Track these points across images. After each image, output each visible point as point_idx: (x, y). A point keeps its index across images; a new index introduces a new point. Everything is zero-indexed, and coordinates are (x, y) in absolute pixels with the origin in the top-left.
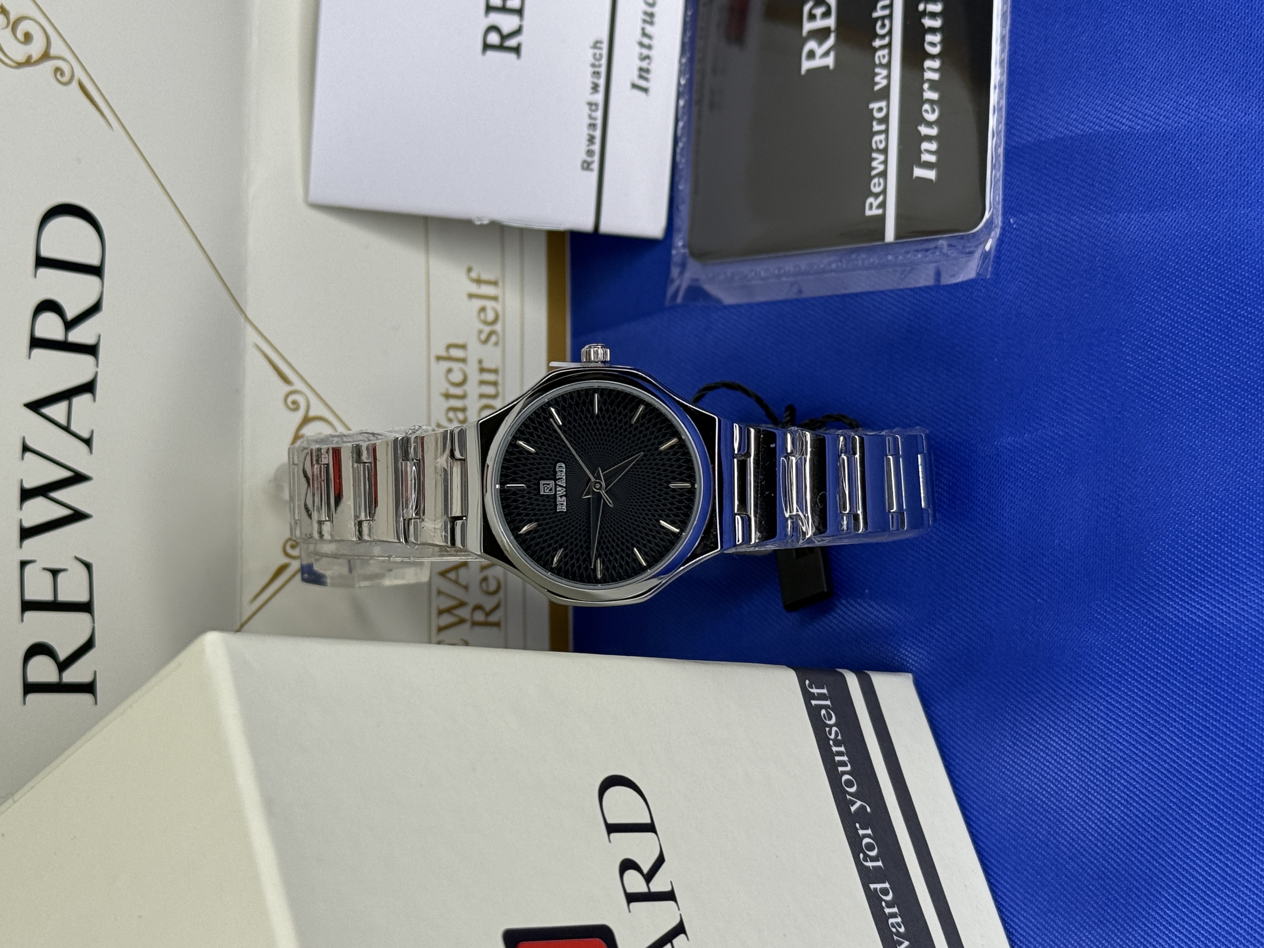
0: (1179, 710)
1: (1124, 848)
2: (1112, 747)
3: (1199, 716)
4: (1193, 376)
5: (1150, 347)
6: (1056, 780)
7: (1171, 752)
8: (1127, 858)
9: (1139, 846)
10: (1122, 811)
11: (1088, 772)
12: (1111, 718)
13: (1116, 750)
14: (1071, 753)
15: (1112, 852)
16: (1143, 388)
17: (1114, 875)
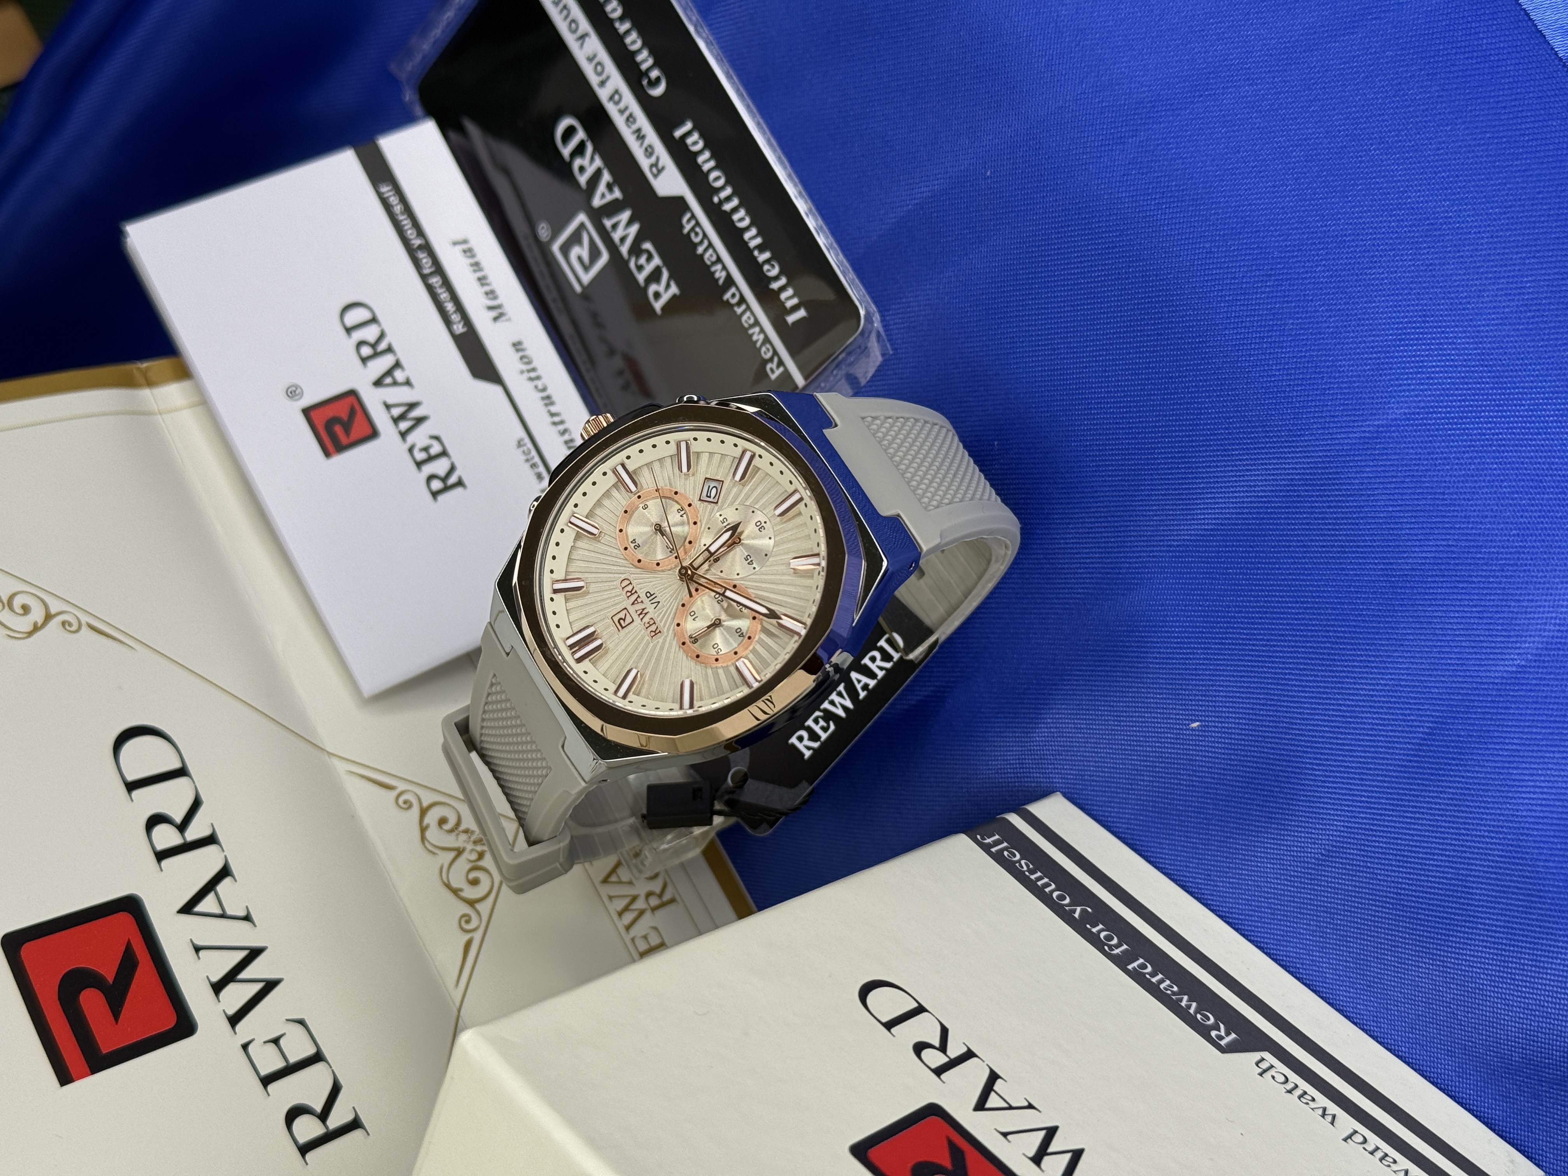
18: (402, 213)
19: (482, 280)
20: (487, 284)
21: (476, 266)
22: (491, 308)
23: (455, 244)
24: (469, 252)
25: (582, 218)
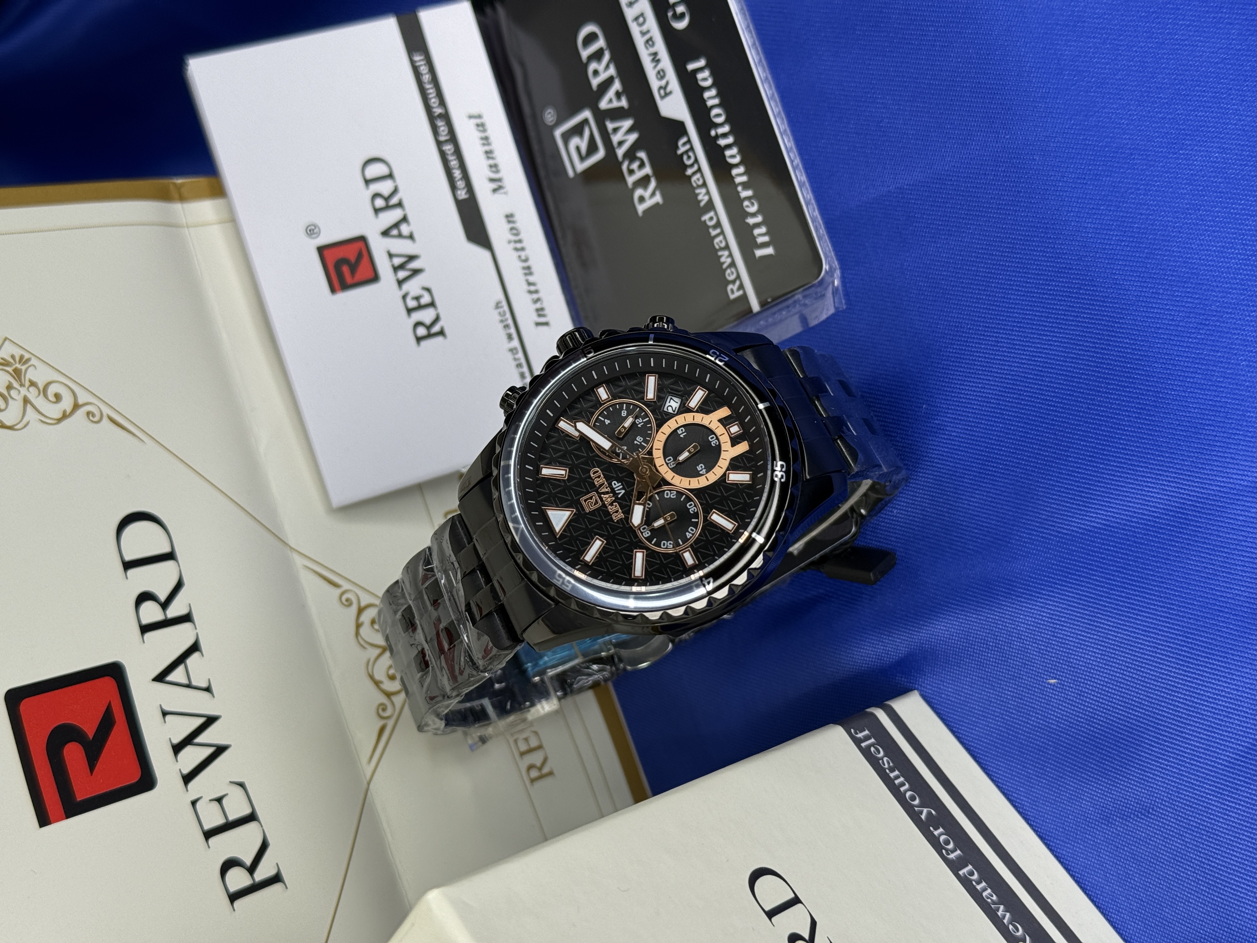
18: (429, 83)
19: (489, 154)
20: (493, 158)
21: (486, 140)
22: (492, 180)
23: (471, 117)
24: (481, 127)
25: (587, 114)
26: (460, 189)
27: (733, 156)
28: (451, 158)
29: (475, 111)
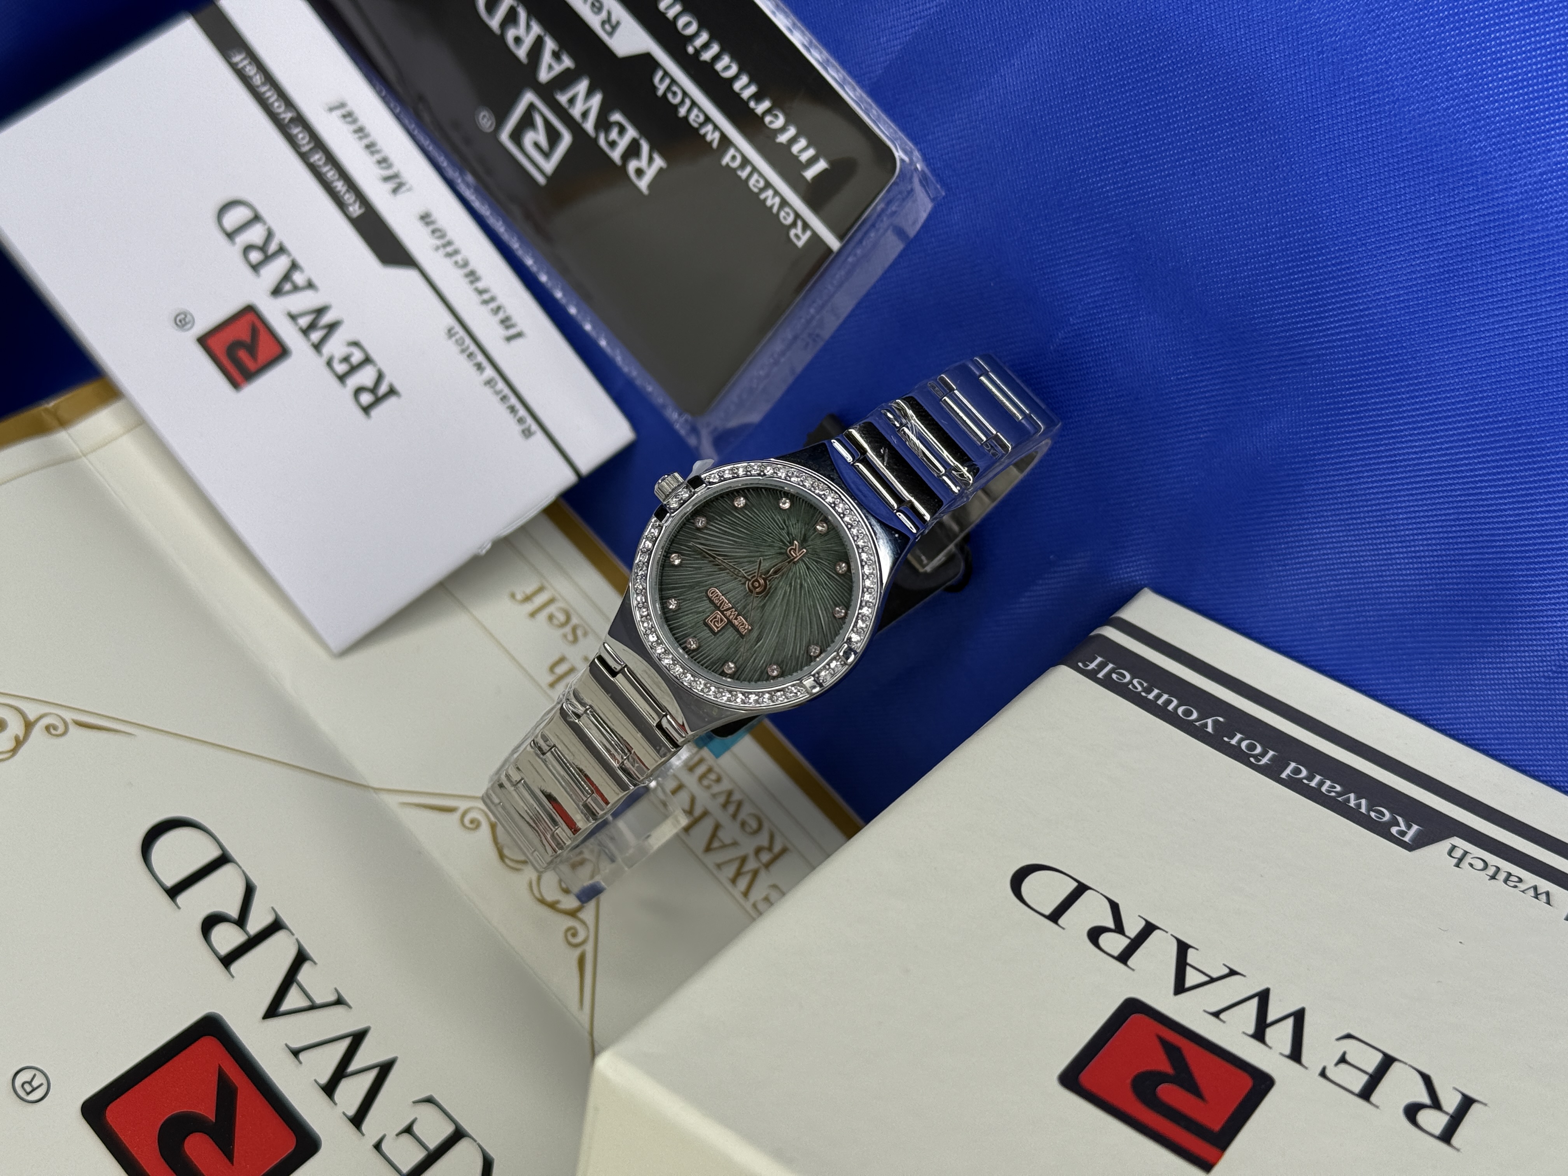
0: (1397, 419)
1: (1450, 567)
2: (1368, 497)
3: (1418, 409)
4: (1166, 150)
5: (1110, 160)
6: (1344, 563)
7: (1421, 458)
8: (1460, 572)
9: (1462, 555)
10: (1422, 540)
11: (1366, 534)
12: (1346, 474)
13: (1373, 496)
14: (1338, 531)
15: (1444, 578)
16: (1134, 197)
17: (1462, 595)
19: (371, 147)
20: (378, 152)
21: (360, 131)
22: (387, 179)
23: (331, 109)
24: (349, 116)
25: (529, 97)
26: (350, 205)
27: (727, 68)
28: (325, 169)
29: (333, 100)
